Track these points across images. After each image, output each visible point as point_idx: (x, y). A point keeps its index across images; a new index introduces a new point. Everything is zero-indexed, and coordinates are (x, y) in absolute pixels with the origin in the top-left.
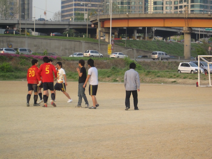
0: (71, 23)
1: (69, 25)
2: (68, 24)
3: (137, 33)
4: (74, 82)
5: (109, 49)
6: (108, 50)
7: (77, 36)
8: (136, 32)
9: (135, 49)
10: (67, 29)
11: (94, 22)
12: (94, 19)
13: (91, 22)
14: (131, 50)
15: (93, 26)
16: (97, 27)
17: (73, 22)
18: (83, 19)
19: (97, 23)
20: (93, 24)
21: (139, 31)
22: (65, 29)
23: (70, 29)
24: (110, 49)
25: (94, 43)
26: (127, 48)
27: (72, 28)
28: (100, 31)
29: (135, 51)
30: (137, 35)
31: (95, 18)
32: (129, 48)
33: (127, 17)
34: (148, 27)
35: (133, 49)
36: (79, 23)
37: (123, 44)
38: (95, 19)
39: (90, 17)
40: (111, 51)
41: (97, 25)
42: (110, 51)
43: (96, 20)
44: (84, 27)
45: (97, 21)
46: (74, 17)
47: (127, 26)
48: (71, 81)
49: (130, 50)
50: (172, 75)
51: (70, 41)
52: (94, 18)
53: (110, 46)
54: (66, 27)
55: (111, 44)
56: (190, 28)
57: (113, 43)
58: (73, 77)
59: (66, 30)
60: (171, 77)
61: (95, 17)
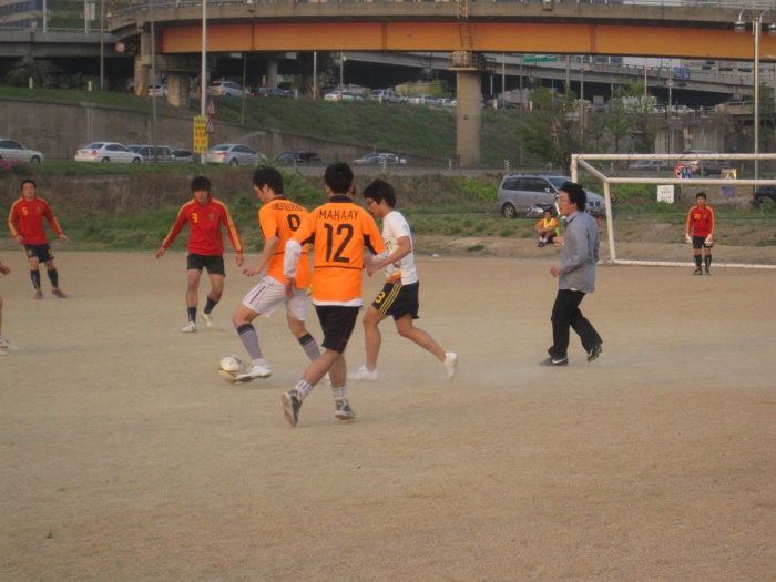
0: (39, 38)
1: (33, 44)
2: (29, 40)
3: (280, 72)
4: (112, 253)
5: (199, 131)
6: (195, 138)
7: (58, 87)
8: (274, 69)
9: (278, 131)
10: (26, 60)
11: (125, 35)
12: (126, 24)
13: (115, 32)
14: (264, 133)
15: (121, 48)
16: (138, 52)
17: (46, 35)
18: (81, 23)
19: (138, 36)
20: (122, 41)
21: (286, 66)
22: (19, 59)
23: (37, 58)
24: (203, 131)
25: (130, 111)
26: (247, 129)
27: (43, 55)
28: (148, 67)
29: (277, 139)
30: (280, 79)
31: (128, 20)
32: (254, 130)
33: (251, 15)
34: (319, 52)
35: (269, 133)
36: (68, 36)
37: (232, 112)
38: (131, 23)
39: (109, 15)
40: (206, 138)
41: (138, 43)
42: (203, 141)
43: (134, 26)
44: (91, 52)
45: (139, 31)
46: (47, 14)
47: (247, 48)
48: (96, 249)
49: (260, 136)
50: (460, 225)
51: (40, 102)
52: (126, 18)
53: (203, 122)
54: (22, 52)
55: (207, 114)
56: (478, 56)
57: (212, 110)
58: (103, 237)
59: (22, 64)
60: (456, 232)
61: (131, 16)
